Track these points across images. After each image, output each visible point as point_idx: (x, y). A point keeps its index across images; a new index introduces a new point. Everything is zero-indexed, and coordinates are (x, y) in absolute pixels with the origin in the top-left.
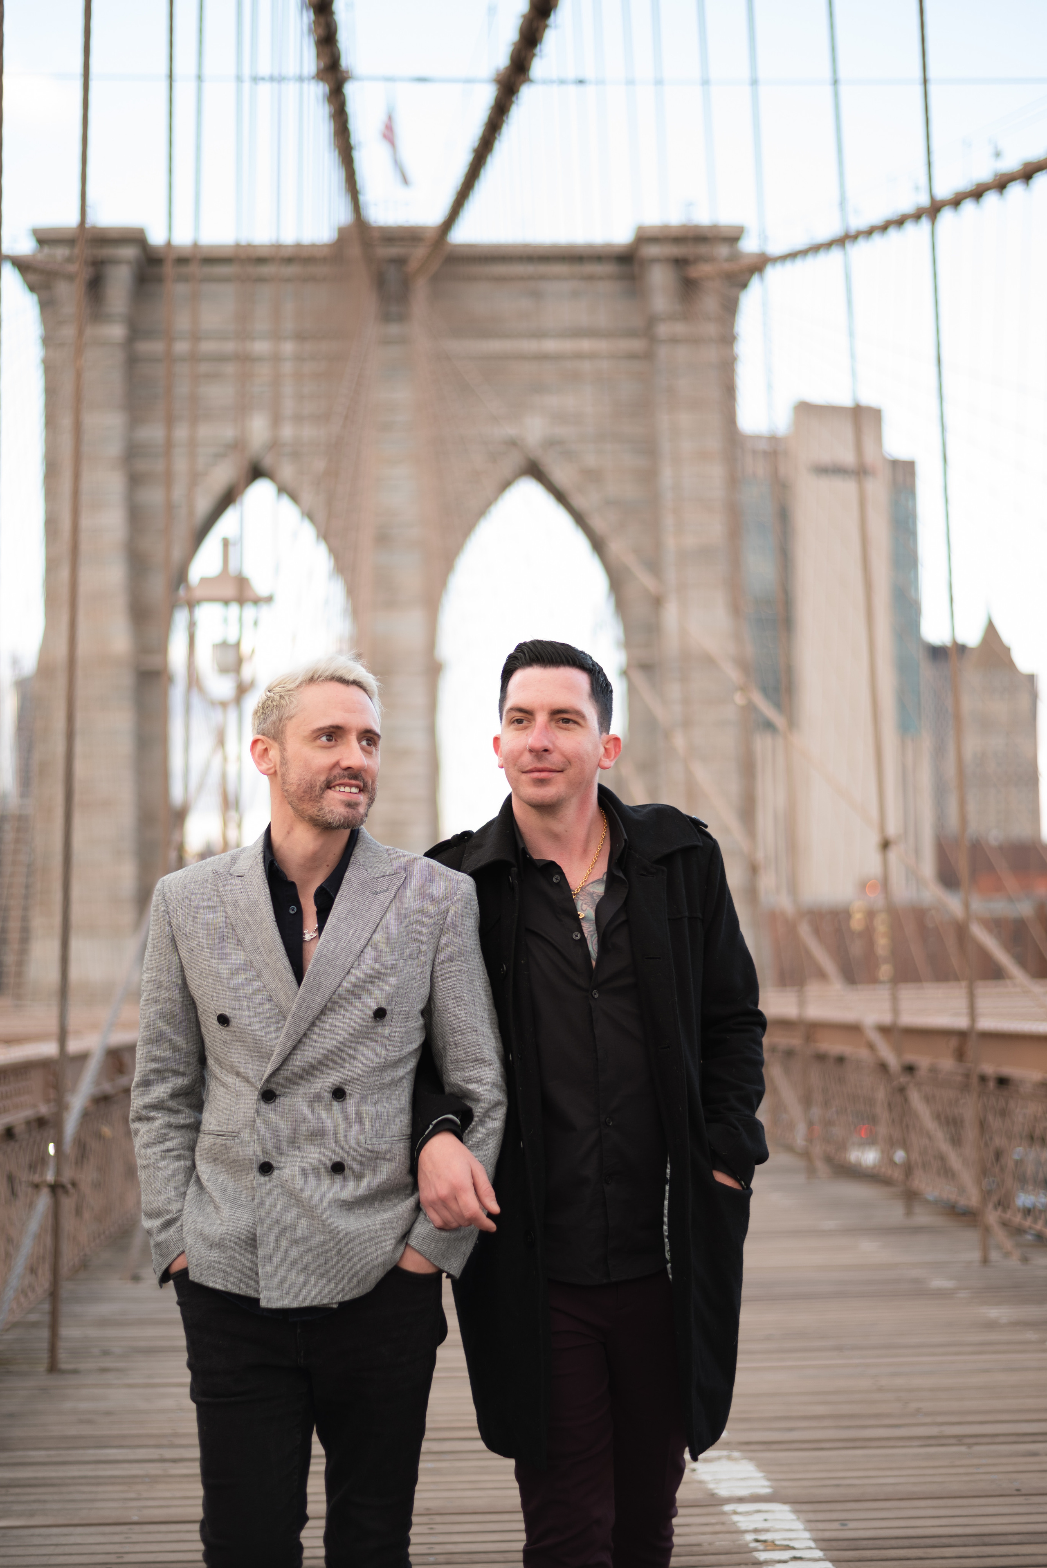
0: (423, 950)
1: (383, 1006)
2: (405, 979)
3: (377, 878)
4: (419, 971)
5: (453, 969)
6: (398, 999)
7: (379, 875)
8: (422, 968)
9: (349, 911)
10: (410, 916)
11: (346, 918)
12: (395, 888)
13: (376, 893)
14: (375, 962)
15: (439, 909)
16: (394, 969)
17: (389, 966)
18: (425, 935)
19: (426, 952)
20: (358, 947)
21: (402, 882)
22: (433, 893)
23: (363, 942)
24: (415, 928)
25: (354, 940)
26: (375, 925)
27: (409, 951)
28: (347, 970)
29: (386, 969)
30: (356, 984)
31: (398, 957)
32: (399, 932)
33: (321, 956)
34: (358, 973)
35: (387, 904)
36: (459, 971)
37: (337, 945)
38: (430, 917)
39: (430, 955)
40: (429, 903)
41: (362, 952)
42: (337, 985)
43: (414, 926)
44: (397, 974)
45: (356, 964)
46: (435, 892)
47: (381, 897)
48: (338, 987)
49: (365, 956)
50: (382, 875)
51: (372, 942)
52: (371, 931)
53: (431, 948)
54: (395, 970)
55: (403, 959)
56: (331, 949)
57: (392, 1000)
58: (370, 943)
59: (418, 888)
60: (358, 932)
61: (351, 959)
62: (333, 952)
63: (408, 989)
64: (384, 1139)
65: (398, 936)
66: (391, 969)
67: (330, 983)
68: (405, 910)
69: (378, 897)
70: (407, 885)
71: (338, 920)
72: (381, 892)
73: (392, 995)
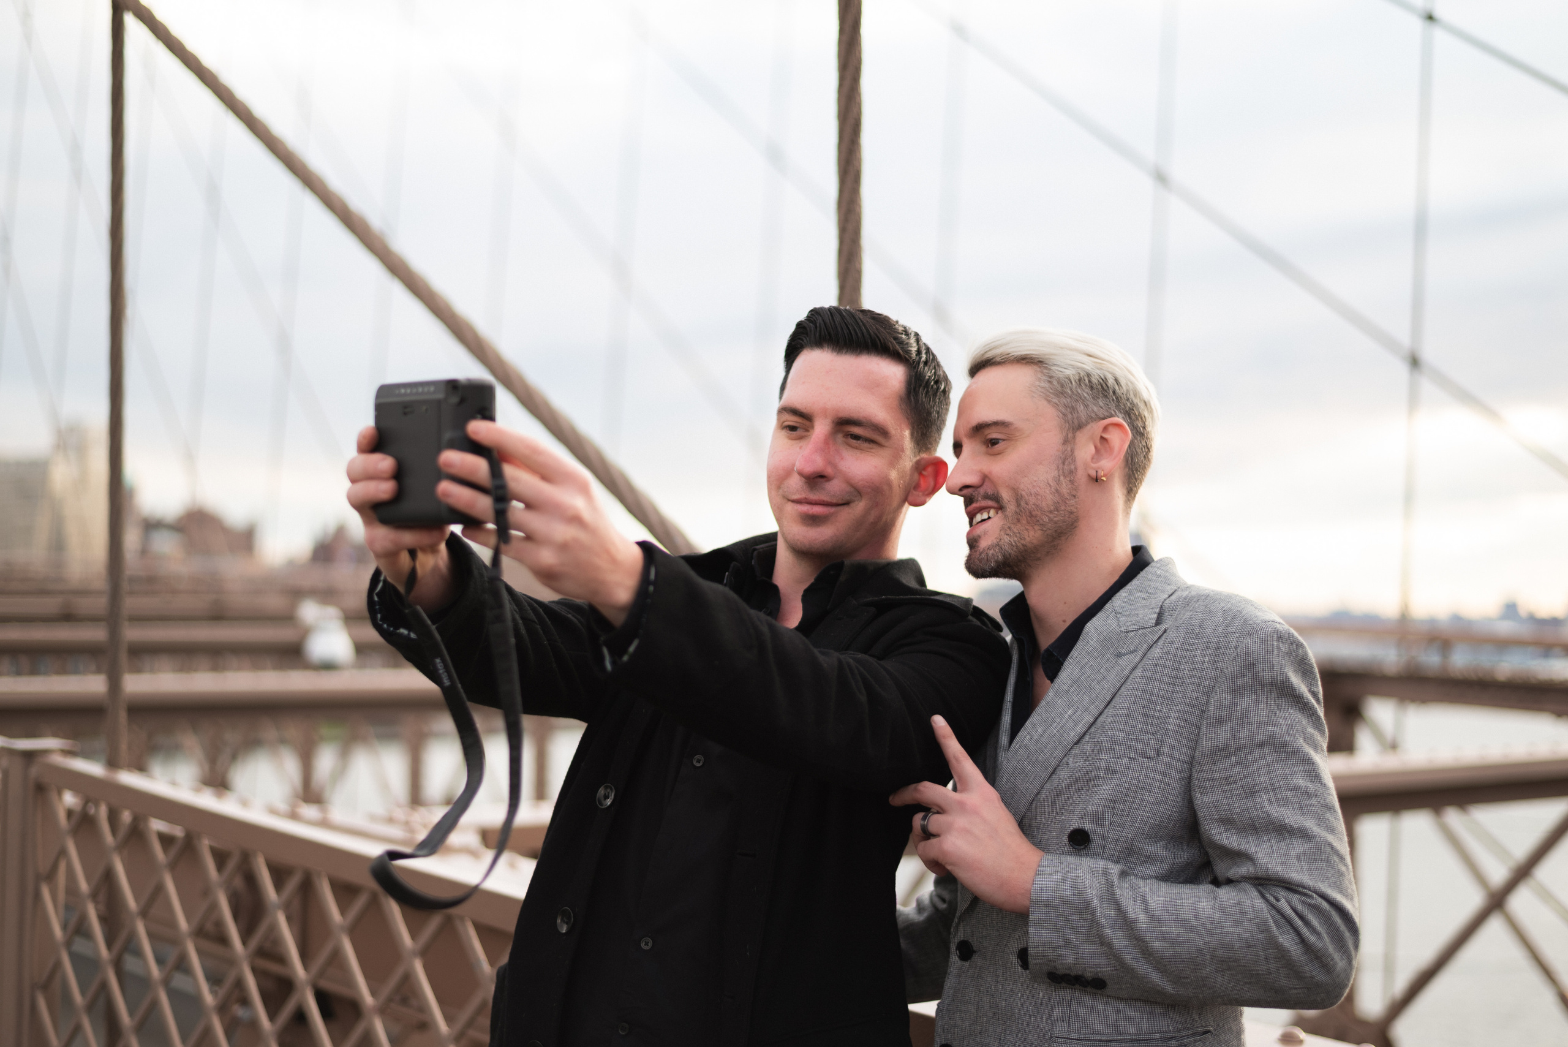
0: (1167, 744)
1: (1087, 827)
2: (1129, 789)
3: (1128, 632)
4: (1159, 777)
5: (1217, 776)
6: (1116, 819)
7: (1131, 628)
8: (1164, 773)
9: (1074, 682)
10: (1152, 691)
11: (1067, 692)
12: (1145, 646)
13: (1120, 655)
14: (1086, 760)
15: (1201, 682)
16: (1111, 771)
17: (1103, 766)
18: (1172, 724)
19: (1172, 749)
20: (1073, 735)
21: (1156, 638)
22: (1195, 656)
23: (1080, 729)
24: (1160, 711)
25: (1071, 724)
26: (1103, 705)
27: (1140, 745)
28: (1050, 770)
29: (1098, 770)
30: (1058, 792)
31: (1118, 753)
32: (1129, 714)
33: (1020, 747)
34: (1064, 776)
35: (1126, 672)
36: (1226, 779)
37: (1044, 732)
38: (1184, 694)
39: (1182, 754)
40: (1185, 672)
41: (1077, 743)
42: (1035, 791)
43: (1158, 707)
44: (1115, 780)
45: (1065, 760)
46: (1198, 654)
47: (1123, 662)
48: (1037, 794)
49: (1077, 750)
50: (1136, 627)
51: (1093, 729)
52: (1096, 712)
53: (1184, 742)
54: (1114, 773)
55: (1130, 758)
56: (1036, 737)
57: (1103, 819)
58: (1090, 731)
59: (1174, 648)
61: (1059, 753)
62: (1037, 741)
63: (1135, 805)
65: (1126, 721)
66: (1106, 772)
67: (1027, 788)
68: (1148, 680)
69: (1120, 661)
70: (1161, 643)
71: (1056, 694)
72: (1128, 654)
73: (1103, 810)
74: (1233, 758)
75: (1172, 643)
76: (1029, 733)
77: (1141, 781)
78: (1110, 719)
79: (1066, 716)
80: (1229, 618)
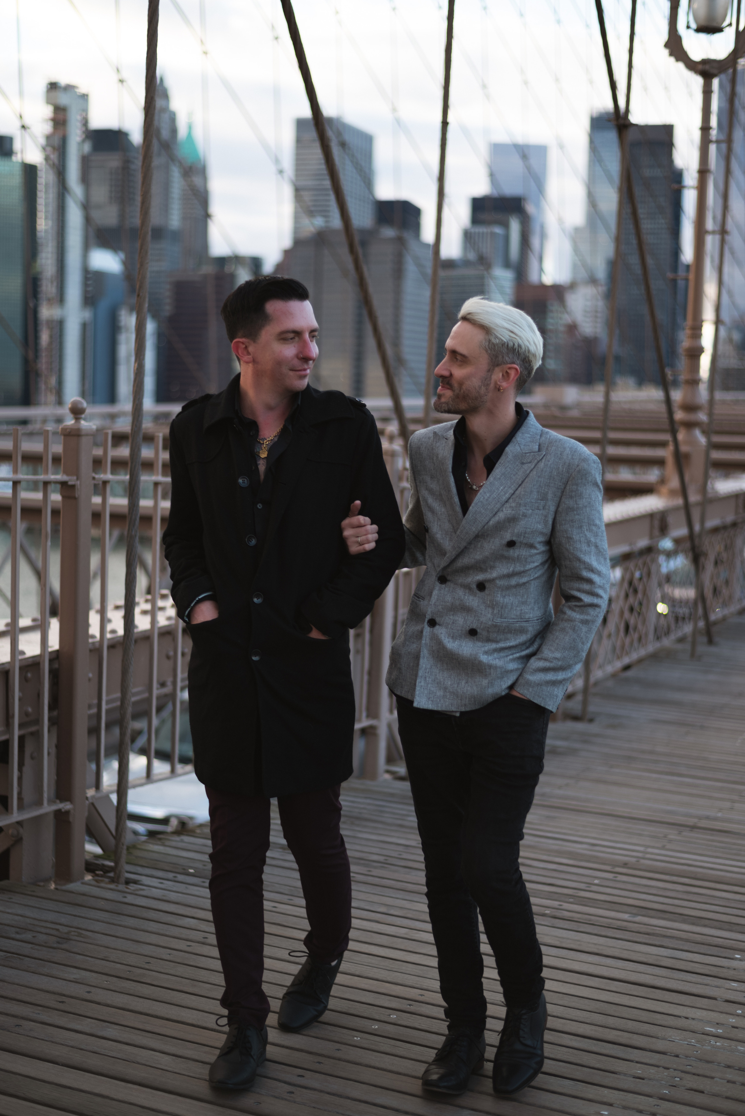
0: (548, 504)
1: (514, 539)
2: (532, 523)
3: (526, 453)
4: (543, 518)
6: (525, 535)
7: (527, 451)
8: (546, 516)
9: (503, 475)
10: (541, 481)
11: (500, 479)
12: (536, 461)
13: (523, 463)
14: (512, 510)
17: (521, 513)
18: (551, 495)
19: (549, 506)
20: (504, 498)
21: (541, 458)
22: (559, 467)
23: (507, 496)
24: (544, 490)
25: (503, 493)
26: (518, 486)
27: (537, 505)
28: (495, 513)
29: (519, 515)
30: (499, 522)
31: (527, 508)
32: (532, 491)
33: (478, 502)
34: (501, 515)
35: (528, 472)
37: (490, 496)
38: (555, 483)
39: (554, 509)
40: (555, 474)
41: (507, 502)
42: (487, 521)
43: (543, 489)
44: (526, 519)
45: (501, 509)
46: (560, 467)
47: (526, 467)
48: (487, 523)
49: (507, 505)
50: (530, 451)
51: (514, 496)
52: (514, 489)
53: (555, 504)
54: (526, 516)
55: (532, 510)
56: (486, 498)
57: (521, 535)
58: (512, 497)
59: (550, 463)
60: (506, 488)
61: (498, 506)
62: (487, 500)
63: (535, 529)
64: (506, 620)
66: (523, 516)
67: (482, 520)
68: (539, 477)
69: (524, 466)
70: (543, 460)
71: (495, 479)
72: (526, 463)
73: (521, 532)
74: (575, 512)
75: (549, 461)
76: (482, 496)
77: (537, 520)
78: (523, 493)
79: (500, 490)
80: (573, 452)
